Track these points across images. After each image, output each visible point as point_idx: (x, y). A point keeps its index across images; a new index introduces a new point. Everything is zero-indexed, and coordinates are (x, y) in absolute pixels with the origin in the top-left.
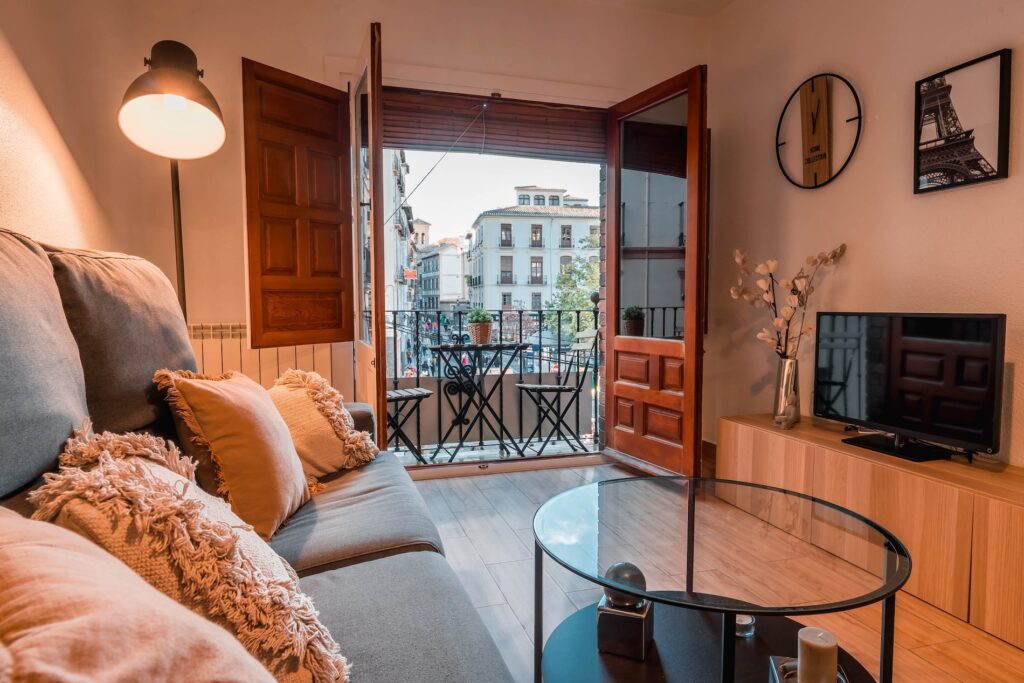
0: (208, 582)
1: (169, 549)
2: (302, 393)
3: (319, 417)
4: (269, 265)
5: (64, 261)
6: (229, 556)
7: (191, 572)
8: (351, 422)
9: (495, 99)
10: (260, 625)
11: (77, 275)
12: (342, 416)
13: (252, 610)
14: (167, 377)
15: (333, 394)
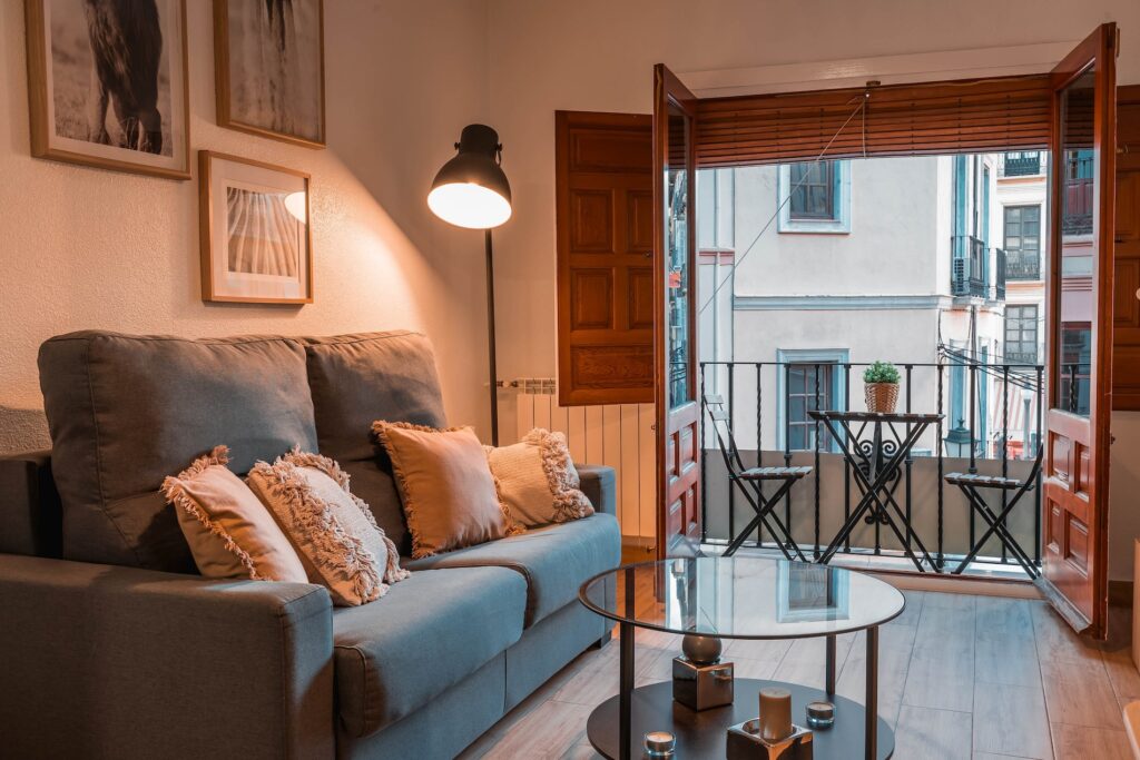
0: (305, 522)
1: (290, 502)
2: (535, 450)
3: (540, 472)
4: (580, 319)
5: (316, 351)
6: (320, 514)
7: (298, 515)
8: (575, 480)
9: (873, 86)
10: (329, 551)
11: (324, 358)
12: (561, 475)
13: (327, 543)
14: (380, 426)
15: (561, 454)
